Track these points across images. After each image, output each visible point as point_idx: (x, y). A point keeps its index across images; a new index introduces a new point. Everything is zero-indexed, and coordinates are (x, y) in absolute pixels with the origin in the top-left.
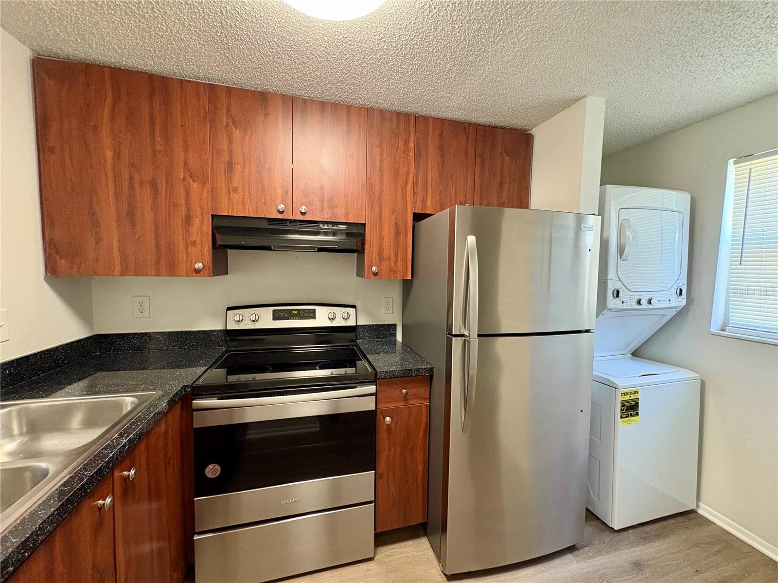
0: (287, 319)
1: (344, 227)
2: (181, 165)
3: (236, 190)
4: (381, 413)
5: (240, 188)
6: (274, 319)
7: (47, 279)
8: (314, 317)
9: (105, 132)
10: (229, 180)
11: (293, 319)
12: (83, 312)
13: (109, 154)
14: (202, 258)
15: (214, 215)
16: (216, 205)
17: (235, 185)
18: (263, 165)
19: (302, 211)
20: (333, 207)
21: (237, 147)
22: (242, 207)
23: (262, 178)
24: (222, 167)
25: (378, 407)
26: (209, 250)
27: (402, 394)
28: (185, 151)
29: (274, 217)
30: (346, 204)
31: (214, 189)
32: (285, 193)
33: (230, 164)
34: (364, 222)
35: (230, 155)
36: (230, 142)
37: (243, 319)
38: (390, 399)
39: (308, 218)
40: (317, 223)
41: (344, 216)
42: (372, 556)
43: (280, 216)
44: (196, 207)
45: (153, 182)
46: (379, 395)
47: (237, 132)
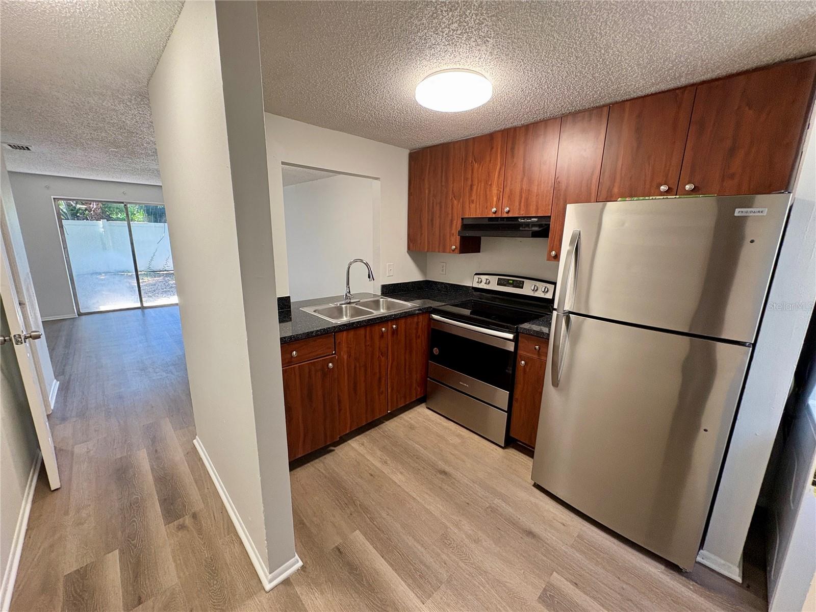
0: (505, 285)
1: (536, 219)
2: (451, 191)
3: (473, 202)
4: (520, 358)
5: (475, 201)
6: (498, 284)
7: (408, 252)
8: (522, 288)
9: (426, 181)
10: (470, 195)
11: (509, 286)
13: (427, 192)
14: (456, 243)
15: (462, 219)
16: (463, 213)
17: (473, 198)
18: (488, 183)
19: (506, 211)
20: (527, 205)
21: (475, 175)
22: (475, 212)
23: (486, 192)
24: (468, 189)
25: (519, 352)
26: (458, 238)
27: (535, 348)
28: (453, 183)
29: (491, 216)
30: (537, 202)
31: (463, 203)
32: (498, 199)
33: (472, 186)
34: (550, 215)
35: (472, 181)
36: (472, 173)
37: (481, 282)
38: (528, 350)
39: (510, 215)
40: (517, 218)
41: (534, 212)
42: (503, 446)
43: (494, 216)
44: (455, 215)
45: (440, 203)
46: (520, 344)
47: (476, 165)
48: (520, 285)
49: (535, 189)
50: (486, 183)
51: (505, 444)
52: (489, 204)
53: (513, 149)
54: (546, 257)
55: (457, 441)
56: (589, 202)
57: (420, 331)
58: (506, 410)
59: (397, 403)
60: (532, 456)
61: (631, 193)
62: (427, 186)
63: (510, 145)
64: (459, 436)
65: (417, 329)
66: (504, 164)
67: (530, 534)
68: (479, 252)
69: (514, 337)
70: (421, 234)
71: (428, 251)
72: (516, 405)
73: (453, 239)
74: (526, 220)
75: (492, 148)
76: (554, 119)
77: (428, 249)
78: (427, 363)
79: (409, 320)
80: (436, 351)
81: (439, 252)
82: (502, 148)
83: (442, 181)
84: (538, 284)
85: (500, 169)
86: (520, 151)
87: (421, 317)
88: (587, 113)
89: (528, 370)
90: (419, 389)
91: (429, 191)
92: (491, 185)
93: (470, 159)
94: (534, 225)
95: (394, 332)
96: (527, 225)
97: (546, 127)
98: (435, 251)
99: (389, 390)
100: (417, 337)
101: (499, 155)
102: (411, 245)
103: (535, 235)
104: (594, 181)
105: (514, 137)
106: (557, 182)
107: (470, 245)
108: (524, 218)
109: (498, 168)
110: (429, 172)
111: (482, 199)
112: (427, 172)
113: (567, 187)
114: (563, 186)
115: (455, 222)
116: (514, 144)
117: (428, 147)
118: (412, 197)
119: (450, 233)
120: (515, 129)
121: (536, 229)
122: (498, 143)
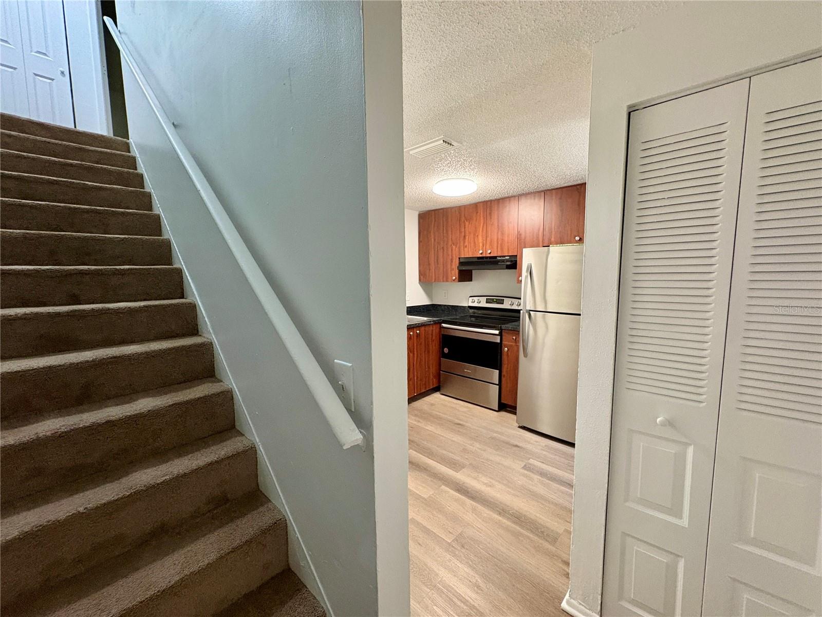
0: (491, 303)
1: (508, 257)
2: (450, 240)
3: (466, 247)
4: (504, 346)
6: (487, 302)
7: (419, 283)
8: (503, 304)
9: (432, 232)
10: (464, 242)
11: (494, 303)
12: (429, 293)
13: (433, 240)
14: (455, 274)
15: (459, 258)
16: (460, 253)
17: (466, 245)
18: (476, 236)
19: (488, 253)
20: (502, 249)
21: (467, 229)
22: (468, 253)
23: (475, 240)
24: (462, 238)
25: (503, 342)
26: (457, 271)
27: (513, 339)
28: (452, 234)
29: (478, 256)
30: (508, 246)
31: (459, 248)
32: (483, 245)
33: (465, 237)
34: (516, 254)
35: (465, 233)
36: (465, 228)
37: (474, 302)
38: (508, 341)
39: (492, 255)
40: (495, 257)
41: (507, 252)
42: (497, 409)
43: (481, 256)
44: (454, 256)
45: (443, 248)
46: (503, 337)
47: (467, 223)
48: (501, 302)
49: (506, 239)
50: (474, 235)
51: (498, 408)
52: (477, 248)
53: (490, 214)
54: (516, 282)
55: (465, 409)
56: (539, 247)
57: (434, 338)
58: (498, 383)
59: (420, 389)
60: (515, 413)
61: (561, 242)
62: (432, 236)
63: (488, 211)
64: (467, 407)
65: (432, 335)
66: (485, 223)
67: (517, 446)
68: (471, 281)
69: (499, 333)
70: (430, 270)
71: (435, 281)
72: (503, 379)
73: (453, 272)
74: (502, 258)
75: (477, 212)
76: (514, 196)
77: (435, 279)
78: (440, 360)
79: (427, 328)
80: (446, 350)
81: (443, 281)
82: (483, 212)
83: (443, 233)
84: (513, 300)
85: (483, 226)
86: (495, 216)
87: (434, 326)
88: (533, 195)
89: (509, 354)
90: (435, 380)
91: (435, 240)
92: (478, 236)
93: (463, 219)
94: (507, 261)
95: (418, 335)
96: (503, 261)
97: (510, 201)
98: (440, 282)
99: (415, 378)
100: (433, 341)
101: (482, 218)
102: (422, 277)
103: (509, 267)
104: (540, 234)
105: (491, 207)
106: (519, 234)
107: (465, 275)
108: (500, 257)
109: (482, 224)
110: (434, 226)
111: (472, 245)
112: (433, 226)
113: (525, 238)
114: (523, 236)
115: (454, 261)
116: (491, 210)
117: (432, 210)
118: (421, 244)
119: (451, 268)
120: (491, 201)
121: (509, 263)
122: (481, 211)
